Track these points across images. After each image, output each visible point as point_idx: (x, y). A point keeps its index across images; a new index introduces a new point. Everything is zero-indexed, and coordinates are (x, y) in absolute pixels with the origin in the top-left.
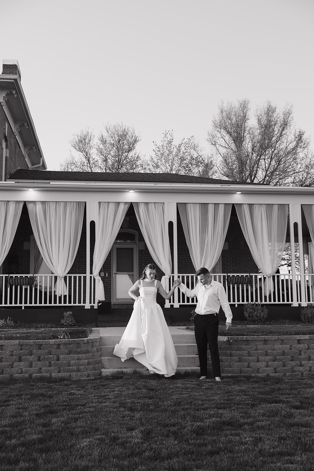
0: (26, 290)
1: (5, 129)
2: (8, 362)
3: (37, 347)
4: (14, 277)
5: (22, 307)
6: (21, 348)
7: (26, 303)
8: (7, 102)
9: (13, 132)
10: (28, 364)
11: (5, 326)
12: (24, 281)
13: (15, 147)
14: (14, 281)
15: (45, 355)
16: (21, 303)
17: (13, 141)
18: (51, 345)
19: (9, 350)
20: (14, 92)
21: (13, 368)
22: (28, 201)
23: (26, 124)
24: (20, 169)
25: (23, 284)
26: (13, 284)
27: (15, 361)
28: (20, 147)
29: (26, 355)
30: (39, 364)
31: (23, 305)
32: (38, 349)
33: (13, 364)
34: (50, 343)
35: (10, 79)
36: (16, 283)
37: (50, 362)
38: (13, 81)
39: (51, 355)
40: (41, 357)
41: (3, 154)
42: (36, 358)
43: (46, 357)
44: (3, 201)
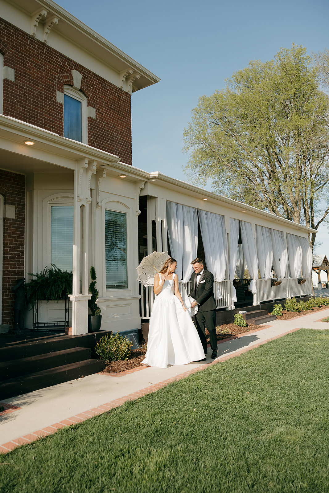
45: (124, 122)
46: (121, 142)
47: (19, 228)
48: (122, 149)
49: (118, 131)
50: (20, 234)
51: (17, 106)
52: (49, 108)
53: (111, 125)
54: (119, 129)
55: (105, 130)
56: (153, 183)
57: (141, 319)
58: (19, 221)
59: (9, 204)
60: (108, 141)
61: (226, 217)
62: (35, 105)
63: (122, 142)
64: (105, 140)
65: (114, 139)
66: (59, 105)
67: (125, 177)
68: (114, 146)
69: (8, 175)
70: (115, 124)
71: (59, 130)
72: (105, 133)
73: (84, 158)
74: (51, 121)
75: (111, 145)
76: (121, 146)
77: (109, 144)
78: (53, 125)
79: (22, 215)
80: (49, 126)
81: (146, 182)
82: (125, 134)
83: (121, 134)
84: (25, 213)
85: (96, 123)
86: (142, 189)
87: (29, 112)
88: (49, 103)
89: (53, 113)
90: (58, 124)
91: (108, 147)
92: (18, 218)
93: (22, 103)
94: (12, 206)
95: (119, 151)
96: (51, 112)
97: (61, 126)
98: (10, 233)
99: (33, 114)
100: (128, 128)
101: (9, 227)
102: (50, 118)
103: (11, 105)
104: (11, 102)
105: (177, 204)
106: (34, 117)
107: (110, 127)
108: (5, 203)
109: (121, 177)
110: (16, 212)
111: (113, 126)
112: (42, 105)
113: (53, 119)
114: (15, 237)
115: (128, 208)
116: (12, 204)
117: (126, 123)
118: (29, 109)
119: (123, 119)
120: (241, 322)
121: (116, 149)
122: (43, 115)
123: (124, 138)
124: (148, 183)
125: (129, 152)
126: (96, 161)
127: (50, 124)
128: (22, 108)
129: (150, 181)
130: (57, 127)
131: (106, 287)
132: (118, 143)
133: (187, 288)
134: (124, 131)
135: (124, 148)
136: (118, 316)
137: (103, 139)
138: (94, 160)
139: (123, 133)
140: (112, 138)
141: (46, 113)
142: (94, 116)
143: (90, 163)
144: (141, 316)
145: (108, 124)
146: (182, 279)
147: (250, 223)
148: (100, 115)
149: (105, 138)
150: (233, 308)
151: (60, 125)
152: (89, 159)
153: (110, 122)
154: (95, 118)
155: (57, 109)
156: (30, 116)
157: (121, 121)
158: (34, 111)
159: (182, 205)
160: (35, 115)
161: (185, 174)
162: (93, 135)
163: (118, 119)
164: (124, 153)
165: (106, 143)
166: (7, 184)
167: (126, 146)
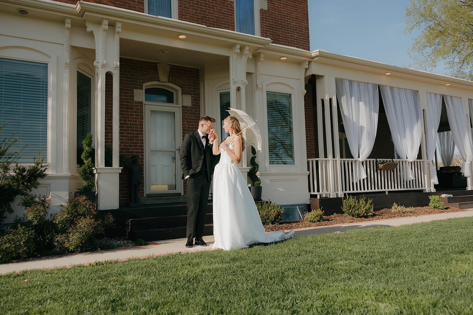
45: (299, 8)
46: (296, 28)
47: (196, 114)
48: (297, 35)
49: (293, 18)
50: (196, 120)
51: (190, 10)
52: (220, 7)
53: (285, 13)
54: (293, 15)
55: (278, 19)
56: (316, 62)
57: (310, 194)
58: (195, 108)
59: (186, 94)
60: (282, 29)
61: (420, 93)
62: (206, 7)
63: (298, 28)
64: (278, 28)
65: (288, 26)
66: (229, 3)
67: (285, 58)
68: (289, 33)
69: (184, 70)
70: (289, 12)
71: (230, 25)
72: (279, 21)
73: (235, 44)
74: (222, 18)
75: (285, 32)
76: (296, 33)
77: (283, 32)
78: (224, 21)
79: (198, 103)
80: (220, 23)
81: (310, 62)
82: (301, 20)
83: (296, 21)
84: (200, 101)
85: (268, 14)
86: (306, 69)
87: (201, 14)
88: (220, 3)
89: (224, 11)
90: (230, 20)
91: (283, 34)
92: (194, 105)
93: (194, 7)
94: (188, 95)
95: (294, 37)
96: (222, 10)
97: (232, 22)
98: (188, 119)
99: (205, 14)
100: (304, 14)
101: (187, 113)
102: (221, 15)
103: (184, 10)
104: (184, 7)
105: (351, 82)
106: (206, 17)
107: (284, 15)
108: (182, 94)
109: (282, 59)
110: (192, 101)
111: (287, 14)
112: (214, 6)
113: (224, 16)
114: (192, 122)
115: (293, 88)
116: (189, 94)
117: (302, 9)
118: (201, 11)
119: (299, 6)
120: (437, 204)
121: (291, 36)
122: (214, 14)
123: (300, 24)
124: (312, 62)
125: (306, 37)
126: (248, 45)
127: (221, 21)
128: (194, 11)
129: (313, 60)
130: (229, 22)
131: (270, 163)
132: (293, 30)
133: (365, 166)
134: (299, 17)
135: (300, 33)
136: (283, 190)
137: (276, 28)
138: (245, 45)
139: (299, 19)
140: (287, 26)
141: (217, 12)
142: (266, 8)
143: (242, 49)
144: (310, 191)
145: (281, 12)
146: (359, 157)
147: (460, 98)
148: (272, 6)
149: (279, 26)
150: (433, 190)
151: (231, 20)
152: (240, 45)
153: (283, 11)
154: (266, 9)
155: (228, 7)
156: (202, 17)
157: (296, 7)
158: (206, 12)
159: (358, 82)
160: (207, 15)
161: (411, 57)
162: (265, 26)
163: (292, 6)
164: (300, 38)
165: (279, 31)
166: (184, 77)
167: (303, 32)
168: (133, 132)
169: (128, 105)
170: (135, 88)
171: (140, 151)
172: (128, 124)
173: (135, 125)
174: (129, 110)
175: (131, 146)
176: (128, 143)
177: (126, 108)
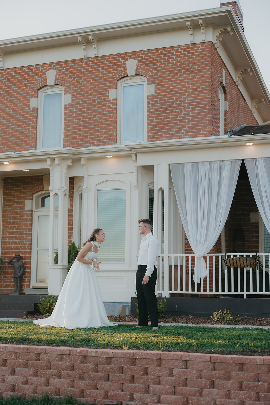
0: (248, 273)
1: (222, 77)
2: (195, 387)
3: (238, 367)
4: (232, 256)
5: (243, 295)
6: (214, 367)
7: (248, 290)
8: (224, 44)
9: (234, 82)
10: (224, 393)
11: (221, 320)
12: (245, 262)
13: (238, 100)
14: (232, 262)
15: (250, 381)
16: (242, 290)
17: (234, 92)
18: (259, 366)
19: (197, 369)
20: (229, 29)
21: (202, 397)
22: (246, 159)
23: (249, 70)
24: (245, 126)
25: (244, 266)
26: (231, 265)
27: (206, 386)
28: (245, 100)
29: (222, 378)
30: (241, 395)
31: (245, 293)
32: (239, 371)
33: (202, 391)
34: (256, 362)
35: (223, 12)
36: (235, 265)
37: (258, 394)
38: (226, 14)
39: (258, 381)
40: (243, 384)
41: (220, 107)
42: (236, 385)
43: (252, 384)
44: (216, 161)
45: (198, 78)
48: (193, 110)
49: (189, 92)
51: (73, 121)
52: (102, 109)
53: (177, 91)
54: (189, 89)
60: (173, 110)
62: (88, 113)
65: (181, 104)
66: (112, 102)
67: (110, 156)
68: (181, 111)
70: (183, 87)
71: (111, 124)
75: (176, 112)
77: (173, 112)
82: (200, 91)
85: (156, 98)
87: (83, 121)
88: (102, 104)
91: (173, 115)
93: (77, 117)
96: (103, 111)
97: (114, 119)
100: (205, 82)
102: (103, 117)
103: (68, 123)
106: (88, 123)
107: (176, 94)
111: (181, 90)
112: (95, 110)
113: (105, 116)
117: (202, 77)
118: (83, 118)
119: (198, 75)
121: (184, 114)
122: (95, 117)
125: (207, 109)
126: (57, 157)
128: (77, 121)
130: (110, 121)
132: (188, 106)
134: (198, 88)
138: (54, 157)
139: (197, 91)
140: (179, 104)
141: (99, 114)
145: (173, 91)
148: (161, 87)
153: (176, 88)
154: (153, 93)
155: (110, 106)
156: (84, 123)
157: (194, 78)
158: (88, 118)
160: (88, 120)
167: (202, 104)
168: (23, 235)
169: (20, 214)
170: (26, 199)
171: (27, 250)
172: (20, 229)
173: (25, 229)
174: (21, 218)
175: (21, 247)
176: (19, 244)
177: (20, 217)
